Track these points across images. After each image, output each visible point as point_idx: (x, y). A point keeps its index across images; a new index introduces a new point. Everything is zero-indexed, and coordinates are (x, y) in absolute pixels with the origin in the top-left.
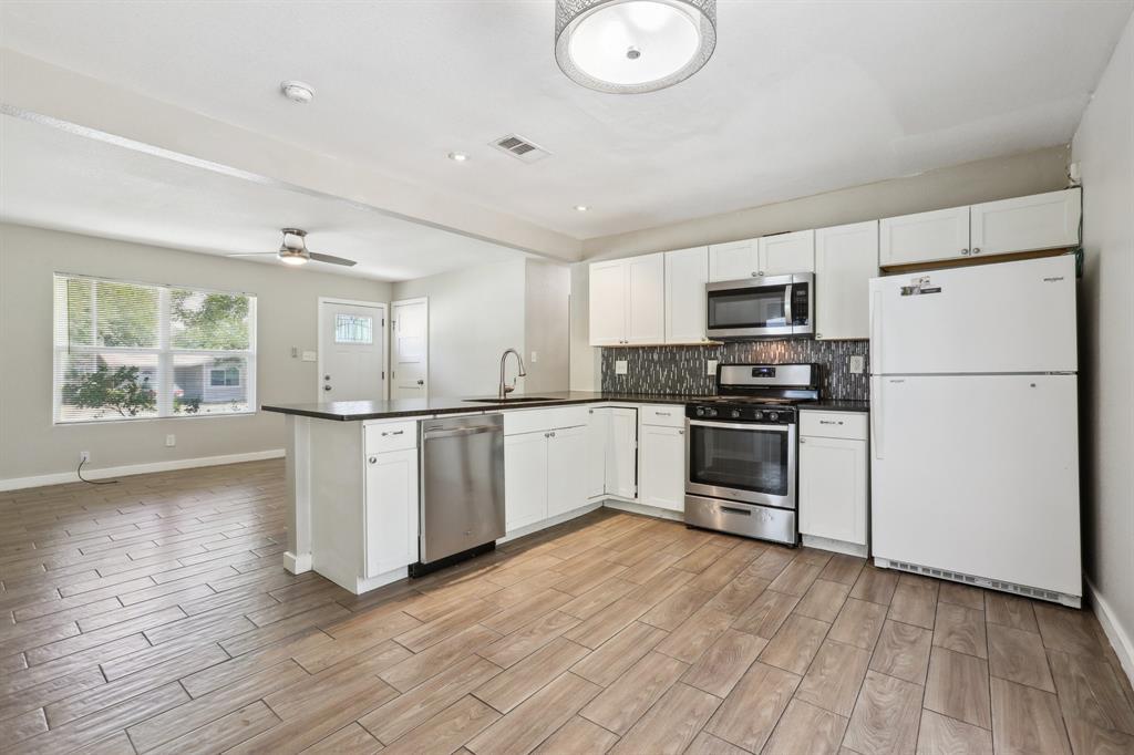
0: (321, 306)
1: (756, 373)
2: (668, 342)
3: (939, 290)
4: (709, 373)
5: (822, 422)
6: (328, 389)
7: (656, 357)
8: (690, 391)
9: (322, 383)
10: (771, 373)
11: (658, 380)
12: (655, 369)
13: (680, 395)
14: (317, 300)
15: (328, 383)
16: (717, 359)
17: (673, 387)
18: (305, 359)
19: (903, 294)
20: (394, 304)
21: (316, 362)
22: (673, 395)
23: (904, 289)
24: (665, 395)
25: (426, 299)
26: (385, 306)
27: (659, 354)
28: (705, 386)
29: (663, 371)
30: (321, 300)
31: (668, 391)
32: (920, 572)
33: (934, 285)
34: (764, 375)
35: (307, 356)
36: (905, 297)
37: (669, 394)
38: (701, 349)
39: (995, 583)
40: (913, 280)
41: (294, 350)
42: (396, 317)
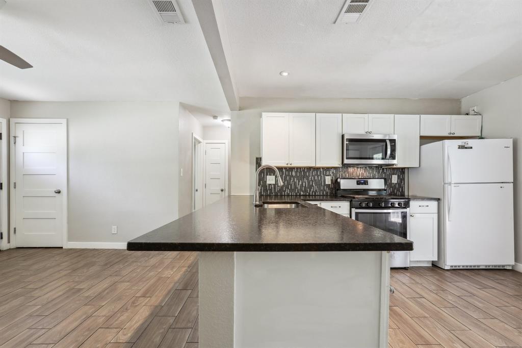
1: (359, 183)
2: (318, 165)
3: (471, 148)
4: (327, 183)
5: (420, 206)
7: (294, 174)
8: (315, 193)
10: (366, 183)
11: (296, 187)
12: (294, 181)
13: (309, 195)
16: (330, 175)
17: (306, 191)
19: (459, 148)
20: (13, 120)
22: (305, 195)
23: (459, 146)
24: (300, 195)
25: (64, 121)
26: (4, 121)
27: (296, 172)
28: (324, 190)
29: (299, 182)
31: (302, 193)
32: (461, 268)
33: (470, 145)
34: (362, 184)
36: (459, 150)
37: (303, 195)
38: (322, 170)
39: (486, 266)
40: (462, 142)
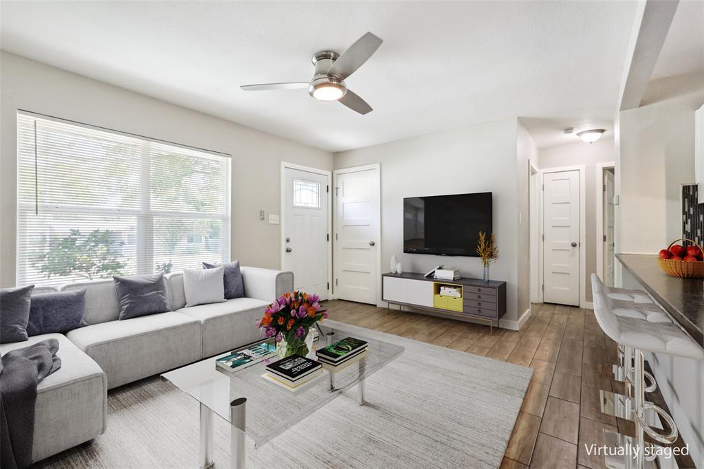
0: (283, 170)
6: (288, 251)
9: (284, 246)
14: (280, 164)
15: (290, 246)
18: (270, 222)
20: (336, 172)
21: (279, 225)
25: (378, 166)
26: (329, 174)
30: (284, 164)
35: (272, 218)
41: (262, 213)
42: (339, 184)
